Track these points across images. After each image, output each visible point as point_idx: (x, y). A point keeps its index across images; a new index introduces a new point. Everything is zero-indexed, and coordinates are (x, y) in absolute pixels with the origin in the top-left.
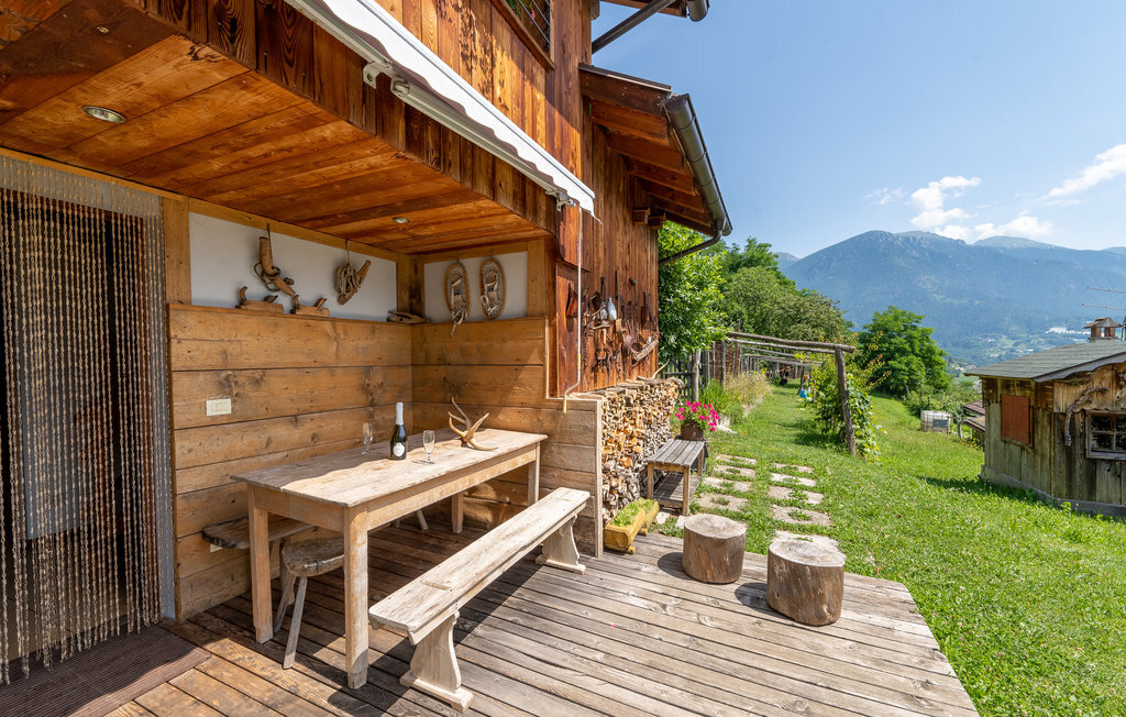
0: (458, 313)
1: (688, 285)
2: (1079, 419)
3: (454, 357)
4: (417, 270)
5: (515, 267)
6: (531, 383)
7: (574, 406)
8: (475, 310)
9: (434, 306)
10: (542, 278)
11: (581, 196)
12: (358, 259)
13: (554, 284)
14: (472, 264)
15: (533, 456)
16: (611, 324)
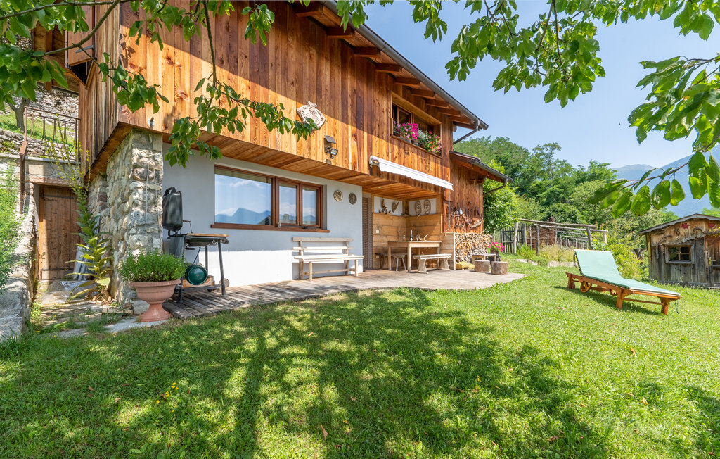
0: (418, 213)
1: (500, 202)
2: (662, 248)
3: (418, 224)
4: (407, 203)
5: (433, 202)
6: (437, 230)
7: (448, 234)
8: (423, 213)
9: (412, 212)
10: (440, 204)
11: (448, 186)
12: (397, 202)
13: (443, 205)
14: (422, 201)
15: (438, 246)
16: (460, 215)
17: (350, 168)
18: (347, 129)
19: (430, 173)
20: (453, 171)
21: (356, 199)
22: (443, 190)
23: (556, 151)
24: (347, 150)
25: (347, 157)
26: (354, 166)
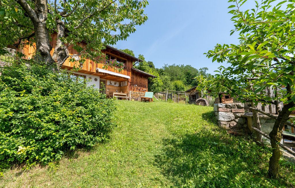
0: (123, 86)
6: (127, 91)
9: (121, 85)
12: (116, 82)
14: (124, 82)
15: (126, 95)
16: (136, 87)
17: (89, 71)
18: (88, 61)
19: (121, 73)
20: (132, 74)
21: (97, 80)
22: (128, 79)
23: (207, 70)
24: (88, 66)
25: (88, 68)
26: (91, 70)
